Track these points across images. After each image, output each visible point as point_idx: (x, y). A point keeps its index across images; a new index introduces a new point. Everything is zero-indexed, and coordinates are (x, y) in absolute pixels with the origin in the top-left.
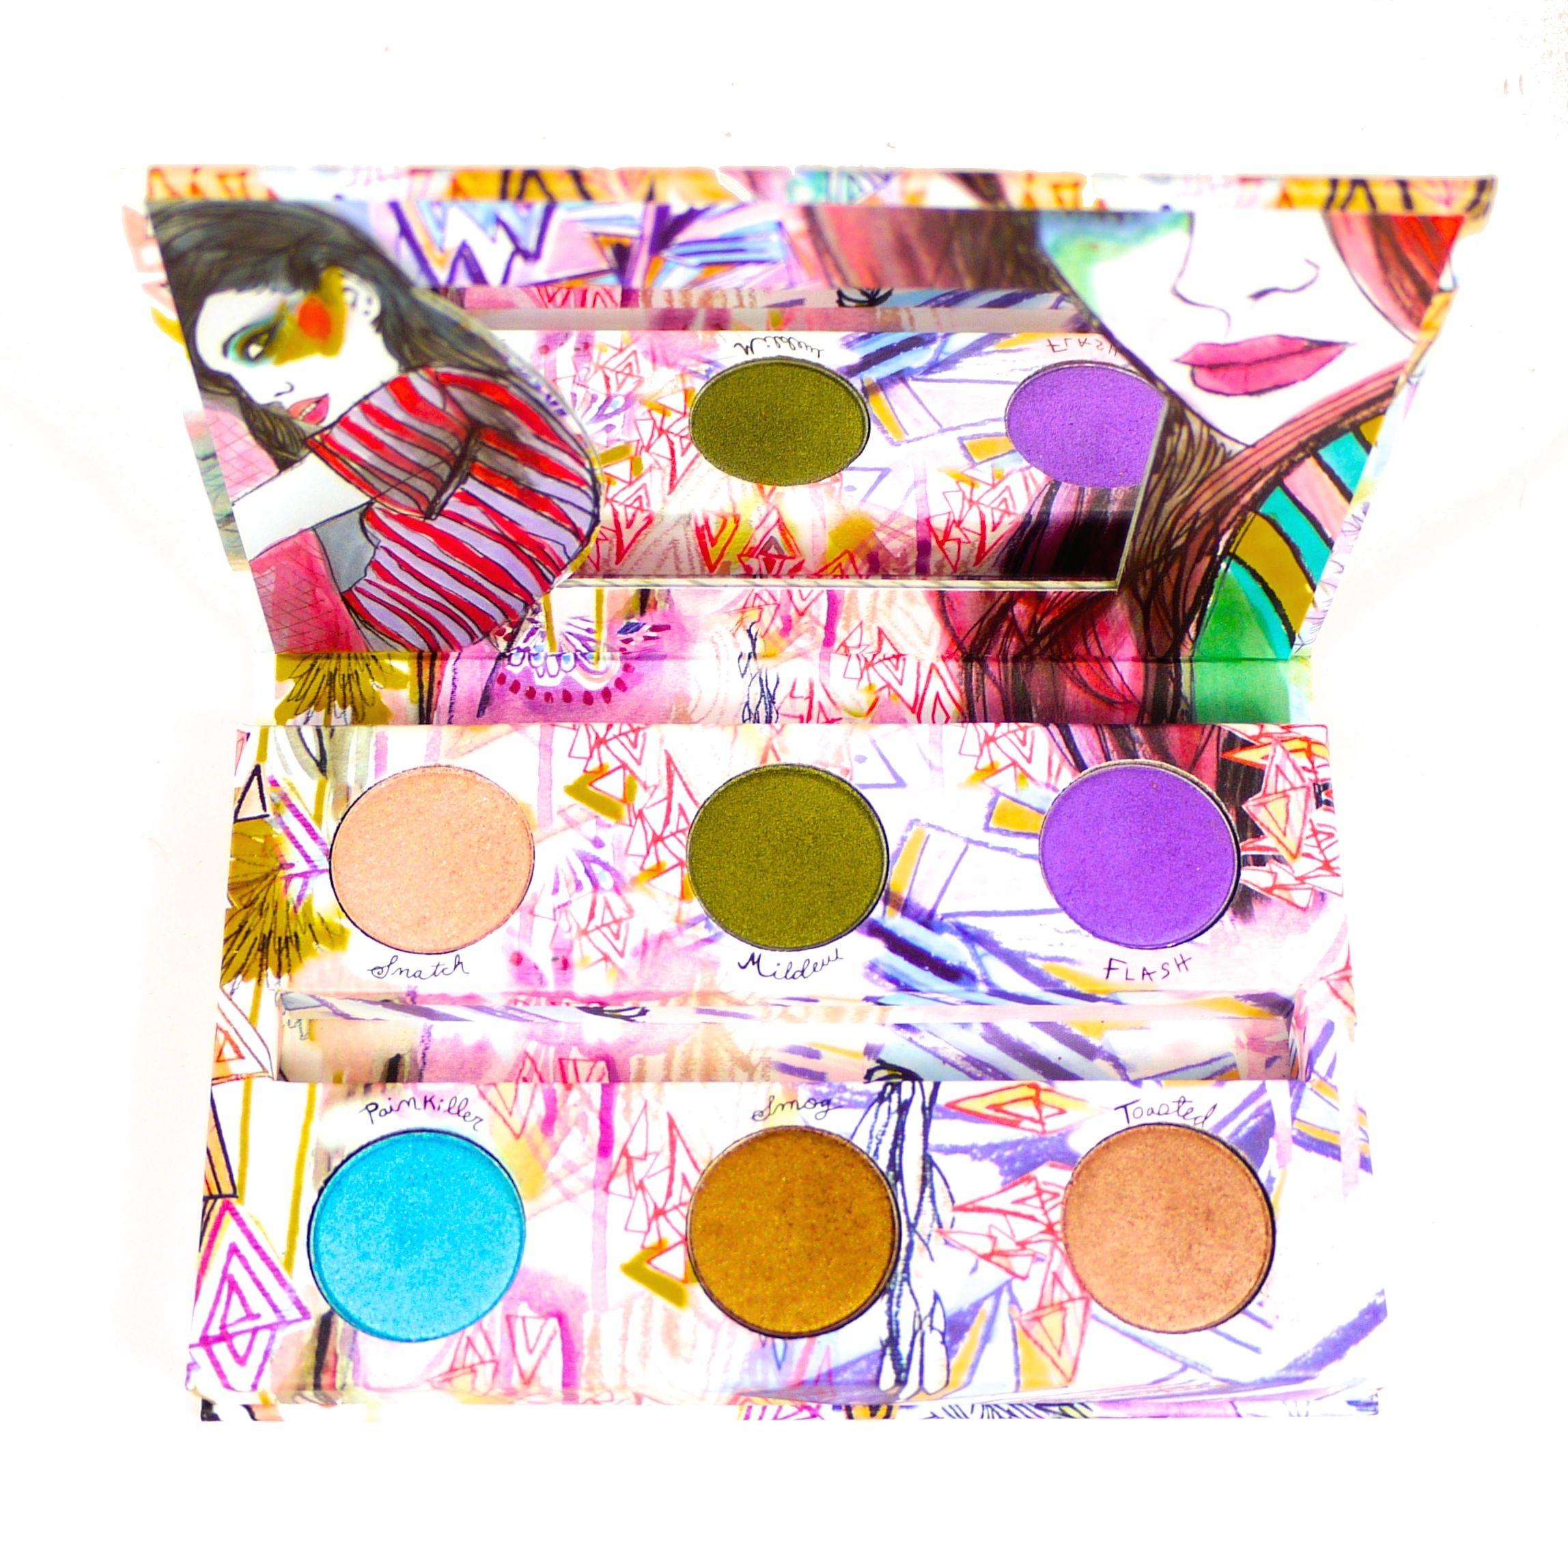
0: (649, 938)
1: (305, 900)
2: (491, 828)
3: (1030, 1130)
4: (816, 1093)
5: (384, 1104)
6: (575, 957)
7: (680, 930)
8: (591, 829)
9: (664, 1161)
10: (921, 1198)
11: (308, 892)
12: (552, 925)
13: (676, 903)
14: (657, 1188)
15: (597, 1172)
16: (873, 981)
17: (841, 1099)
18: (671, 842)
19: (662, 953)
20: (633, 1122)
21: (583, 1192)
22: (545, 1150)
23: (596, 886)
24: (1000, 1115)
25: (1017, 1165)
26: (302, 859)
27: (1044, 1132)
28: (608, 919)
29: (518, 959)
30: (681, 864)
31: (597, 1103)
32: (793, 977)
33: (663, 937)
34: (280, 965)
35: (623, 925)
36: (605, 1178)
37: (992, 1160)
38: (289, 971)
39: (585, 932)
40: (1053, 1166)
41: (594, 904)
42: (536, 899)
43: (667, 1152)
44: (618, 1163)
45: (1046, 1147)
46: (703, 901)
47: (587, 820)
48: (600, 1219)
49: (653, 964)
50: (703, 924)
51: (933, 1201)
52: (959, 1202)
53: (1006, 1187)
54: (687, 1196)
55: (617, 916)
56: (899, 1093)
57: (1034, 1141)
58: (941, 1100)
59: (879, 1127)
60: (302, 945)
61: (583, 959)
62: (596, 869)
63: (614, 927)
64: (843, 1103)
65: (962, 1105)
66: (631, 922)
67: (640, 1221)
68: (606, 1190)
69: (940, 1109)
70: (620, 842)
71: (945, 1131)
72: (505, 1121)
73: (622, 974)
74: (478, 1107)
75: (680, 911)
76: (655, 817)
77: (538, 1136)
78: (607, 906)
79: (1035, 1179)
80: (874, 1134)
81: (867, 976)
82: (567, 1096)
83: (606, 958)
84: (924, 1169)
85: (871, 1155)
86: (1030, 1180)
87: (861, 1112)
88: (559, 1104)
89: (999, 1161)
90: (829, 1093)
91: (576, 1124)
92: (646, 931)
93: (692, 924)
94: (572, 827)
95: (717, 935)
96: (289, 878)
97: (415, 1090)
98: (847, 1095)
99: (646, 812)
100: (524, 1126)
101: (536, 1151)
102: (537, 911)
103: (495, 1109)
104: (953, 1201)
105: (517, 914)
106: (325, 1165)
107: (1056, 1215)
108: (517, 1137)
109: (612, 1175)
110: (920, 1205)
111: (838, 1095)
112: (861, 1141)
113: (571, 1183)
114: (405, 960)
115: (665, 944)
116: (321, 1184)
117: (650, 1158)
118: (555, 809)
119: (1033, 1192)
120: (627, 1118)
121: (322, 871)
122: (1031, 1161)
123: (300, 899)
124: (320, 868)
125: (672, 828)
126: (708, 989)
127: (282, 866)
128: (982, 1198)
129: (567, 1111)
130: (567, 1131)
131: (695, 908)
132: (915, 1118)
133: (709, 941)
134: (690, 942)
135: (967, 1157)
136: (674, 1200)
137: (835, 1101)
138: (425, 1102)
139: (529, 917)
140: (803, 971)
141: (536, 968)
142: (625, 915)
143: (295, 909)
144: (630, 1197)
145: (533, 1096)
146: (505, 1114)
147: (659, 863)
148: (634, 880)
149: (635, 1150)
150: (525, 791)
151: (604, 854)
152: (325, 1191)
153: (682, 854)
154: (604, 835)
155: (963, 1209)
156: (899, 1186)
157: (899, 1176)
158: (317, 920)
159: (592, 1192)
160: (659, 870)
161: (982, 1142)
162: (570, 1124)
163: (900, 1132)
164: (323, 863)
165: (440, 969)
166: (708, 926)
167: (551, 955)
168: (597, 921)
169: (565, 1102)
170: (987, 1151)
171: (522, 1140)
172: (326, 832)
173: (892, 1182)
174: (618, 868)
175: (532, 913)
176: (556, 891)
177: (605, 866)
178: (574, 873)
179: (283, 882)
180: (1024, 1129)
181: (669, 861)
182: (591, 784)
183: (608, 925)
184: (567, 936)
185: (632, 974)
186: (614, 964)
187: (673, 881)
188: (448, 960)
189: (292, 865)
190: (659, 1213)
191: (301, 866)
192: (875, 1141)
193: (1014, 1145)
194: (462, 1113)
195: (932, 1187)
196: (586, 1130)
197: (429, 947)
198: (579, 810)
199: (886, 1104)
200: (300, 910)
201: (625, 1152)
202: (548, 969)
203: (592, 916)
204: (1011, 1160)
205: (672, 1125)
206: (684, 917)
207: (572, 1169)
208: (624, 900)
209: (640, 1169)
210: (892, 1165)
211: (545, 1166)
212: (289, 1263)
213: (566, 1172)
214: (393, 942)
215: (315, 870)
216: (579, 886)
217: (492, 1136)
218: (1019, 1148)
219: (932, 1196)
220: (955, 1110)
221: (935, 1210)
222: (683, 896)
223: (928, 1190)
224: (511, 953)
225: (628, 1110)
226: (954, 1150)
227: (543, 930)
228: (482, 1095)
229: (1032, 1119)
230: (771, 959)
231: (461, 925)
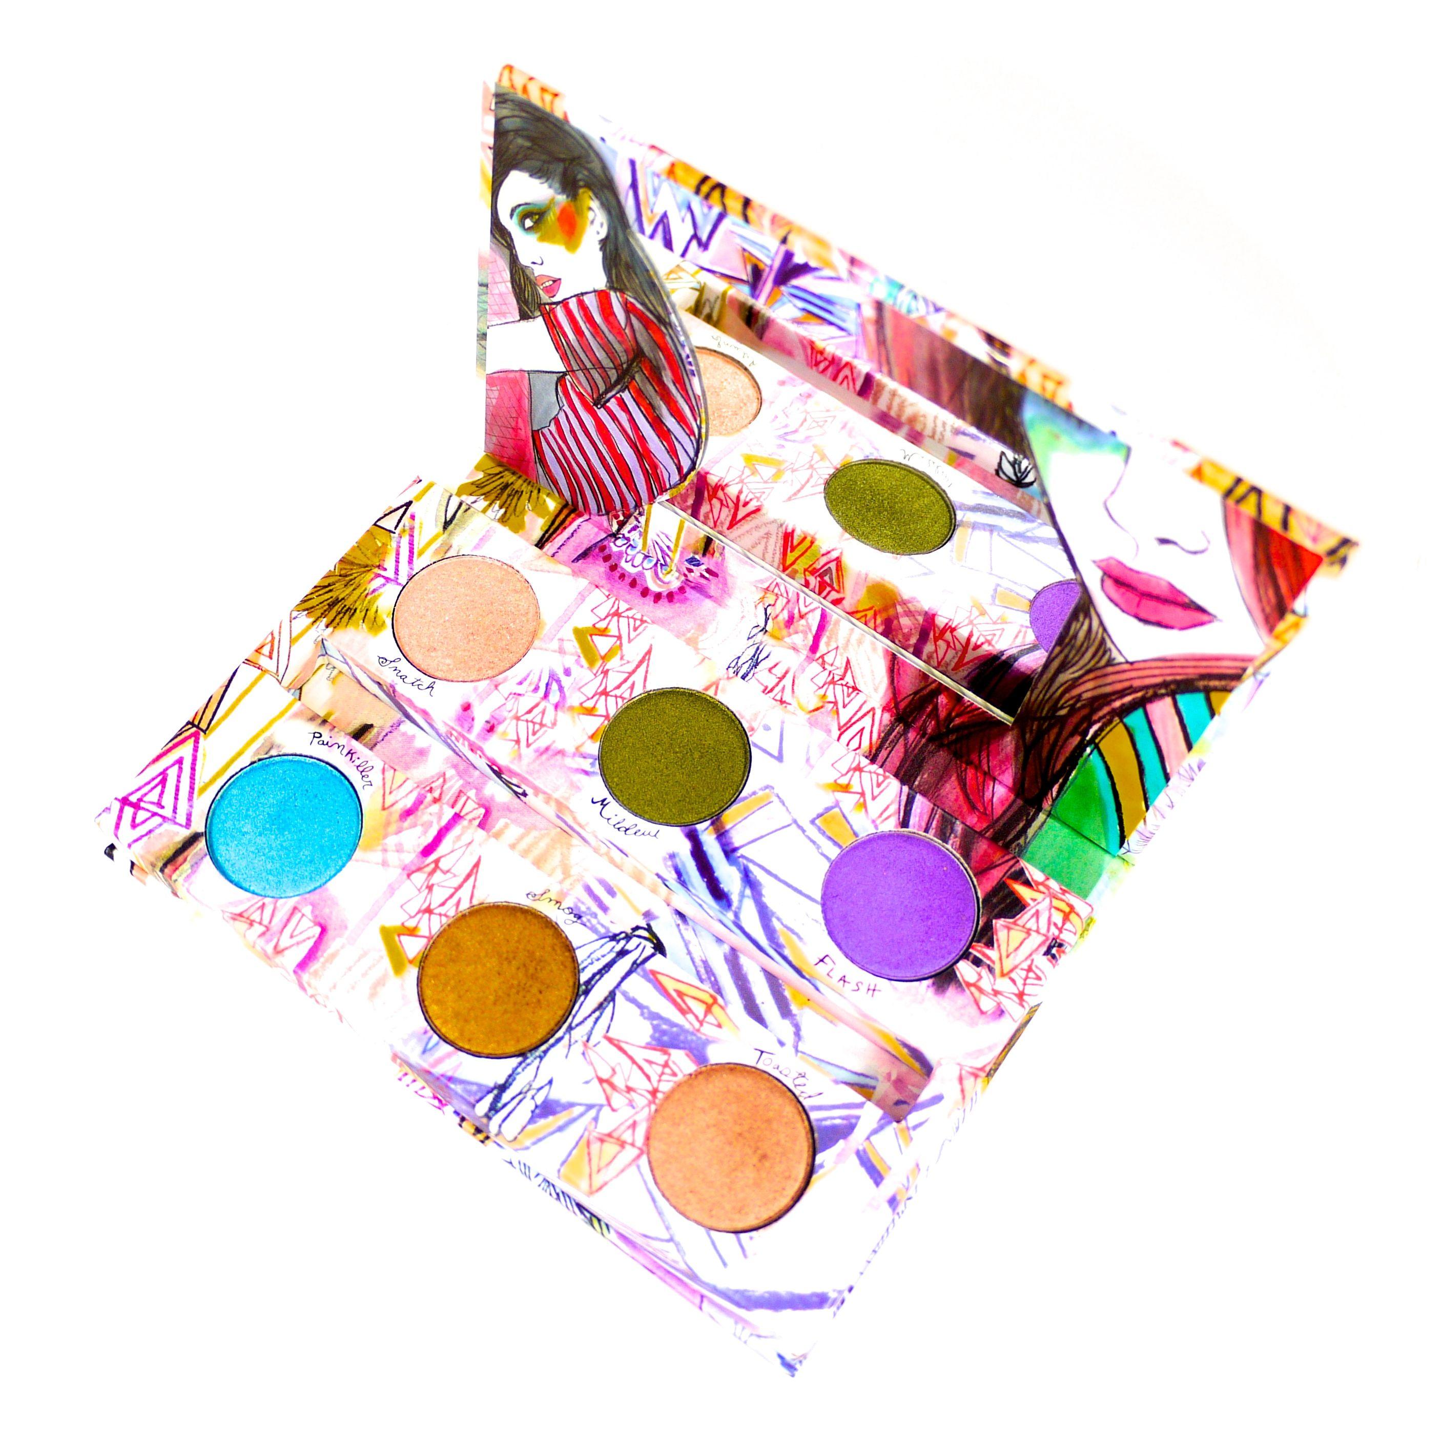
0: (552, 747)
1: (376, 594)
2: (514, 622)
3: (691, 1023)
4: (576, 906)
5: (325, 738)
6: (500, 729)
7: (574, 755)
8: (570, 661)
9: (456, 882)
10: (590, 1016)
11: (381, 590)
12: (503, 701)
13: (586, 737)
14: (439, 895)
15: (412, 862)
16: (665, 864)
17: (589, 920)
18: (611, 700)
19: (552, 762)
20: (456, 847)
21: (395, 867)
22: (393, 828)
23: (546, 696)
24: (679, 1000)
25: (665, 1038)
26: (393, 570)
27: (698, 1030)
28: (538, 720)
29: (467, 707)
30: (607, 717)
31: (444, 822)
32: (619, 829)
33: (561, 753)
34: (333, 621)
35: (544, 729)
36: (414, 868)
37: (652, 1024)
38: (335, 627)
39: (518, 718)
40: (687, 1055)
41: (537, 705)
42: (505, 680)
43: (460, 879)
44: (428, 865)
45: (692, 1041)
46: (602, 749)
47: (572, 654)
48: (392, 890)
49: (542, 763)
50: (591, 761)
51: (595, 1023)
52: (610, 1034)
53: (648, 1046)
54: (452, 913)
55: (544, 722)
56: (627, 942)
57: (687, 1031)
58: (649, 965)
59: (598, 954)
60: (354, 618)
61: (504, 733)
62: (555, 686)
63: (537, 727)
64: (588, 924)
65: (660, 977)
66: (549, 730)
67: (413, 908)
68: (409, 876)
69: (644, 970)
70: (581, 679)
71: (637, 985)
72: (384, 795)
73: (520, 756)
74: (375, 776)
75: (583, 744)
76: (614, 679)
77: (396, 816)
78: (543, 712)
79: (669, 1055)
80: (592, 956)
81: (665, 859)
82: (430, 805)
83: (518, 742)
84: (605, 999)
85: (581, 967)
86: (666, 1053)
87: (595, 937)
88: (422, 807)
89: (655, 1028)
90: (584, 912)
91: (422, 825)
92: (554, 742)
93: (584, 757)
94: (560, 652)
95: (594, 773)
96: (378, 576)
97: (348, 742)
98: (594, 921)
99: (610, 673)
100: (393, 805)
101: (388, 824)
102: (500, 688)
103: (384, 784)
104: (608, 1031)
105: (488, 681)
106: (266, 749)
107: (665, 1087)
108: (384, 809)
109: (419, 869)
110: (586, 1019)
111: (589, 917)
112: (581, 955)
113: (392, 858)
114: (404, 666)
115: (559, 757)
116: (256, 759)
117: (449, 875)
118: (559, 636)
119: (662, 1062)
120: (454, 842)
121: (399, 584)
122: (676, 1042)
123: (374, 591)
124: (399, 581)
125: (618, 692)
126: (562, 800)
127: (379, 567)
128: (626, 1043)
129: (423, 814)
130: (414, 825)
131: (593, 748)
132: (624, 964)
133: (586, 773)
134: (575, 766)
135: (638, 1011)
136: (442, 910)
137: (584, 919)
138: (349, 753)
139: (493, 687)
140: (627, 830)
141: (473, 719)
142: (549, 725)
143: (366, 596)
144: (419, 890)
145: (411, 792)
146: (387, 791)
147: (594, 707)
148: (571, 708)
149: (443, 864)
150: (550, 613)
151: (566, 681)
152: (255, 765)
153: (612, 712)
154: (575, 670)
155: (610, 1040)
156: (582, 998)
157: (587, 993)
158: (373, 610)
159: (399, 871)
160: (590, 712)
161: (654, 1009)
162: (419, 823)
163: (608, 966)
164: (403, 579)
165: (418, 683)
166: (592, 764)
167: (488, 718)
168: (529, 717)
169: (426, 807)
170: (653, 1016)
171: (385, 813)
172: (419, 563)
173: (580, 993)
174: (567, 694)
175: (496, 686)
176: (520, 683)
177: (561, 688)
178: (540, 680)
179: (373, 576)
180: (687, 1019)
181: (601, 710)
182: (591, 635)
183: (534, 723)
184: (505, 714)
185: (525, 761)
186: (519, 748)
187: (594, 724)
188: (427, 681)
189: (385, 569)
190: (429, 911)
191: (390, 573)
192: (589, 961)
193: (673, 1025)
194: (364, 774)
195: (601, 1014)
196: (425, 832)
197: (423, 667)
198: (573, 646)
199: (614, 943)
200: (369, 597)
201: (437, 862)
202: (479, 724)
203: (529, 712)
204: (664, 1033)
205: (477, 865)
206: (583, 750)
207: (399, 849)
208: (556, 715)
209: (438, 877)
210: (588, 982)
211: (385, 836)
212: (203, 790)
213: (394, 848)
214: (406, 649)
215: (396, 581)
216: (536, 689)
217: (370, 798)
218: (675, 1029)
219: (597, 1019)
220: (654, 978)
221: (592, 1029)
222: (592, 737)
223: (597, 1014)
224: (466, 701)
225: (458, 838)
226: (633, 1001)
227: (496, 699)
228: (384, 771)
229: (697, 1017)
230: (614, 809)
231: (451, 667)
